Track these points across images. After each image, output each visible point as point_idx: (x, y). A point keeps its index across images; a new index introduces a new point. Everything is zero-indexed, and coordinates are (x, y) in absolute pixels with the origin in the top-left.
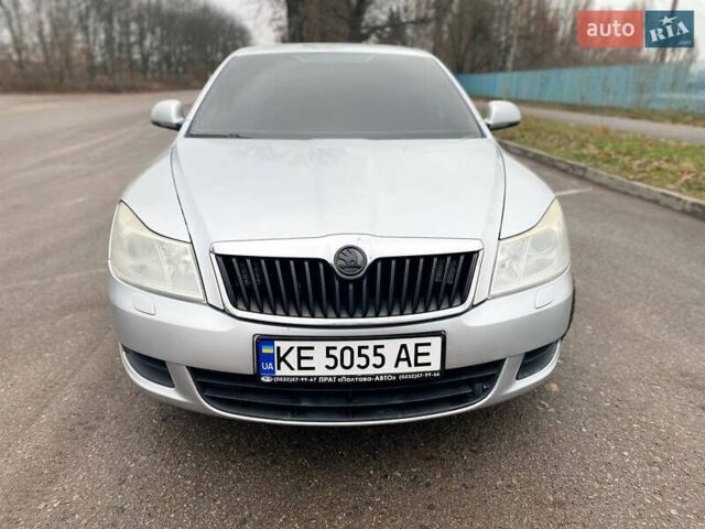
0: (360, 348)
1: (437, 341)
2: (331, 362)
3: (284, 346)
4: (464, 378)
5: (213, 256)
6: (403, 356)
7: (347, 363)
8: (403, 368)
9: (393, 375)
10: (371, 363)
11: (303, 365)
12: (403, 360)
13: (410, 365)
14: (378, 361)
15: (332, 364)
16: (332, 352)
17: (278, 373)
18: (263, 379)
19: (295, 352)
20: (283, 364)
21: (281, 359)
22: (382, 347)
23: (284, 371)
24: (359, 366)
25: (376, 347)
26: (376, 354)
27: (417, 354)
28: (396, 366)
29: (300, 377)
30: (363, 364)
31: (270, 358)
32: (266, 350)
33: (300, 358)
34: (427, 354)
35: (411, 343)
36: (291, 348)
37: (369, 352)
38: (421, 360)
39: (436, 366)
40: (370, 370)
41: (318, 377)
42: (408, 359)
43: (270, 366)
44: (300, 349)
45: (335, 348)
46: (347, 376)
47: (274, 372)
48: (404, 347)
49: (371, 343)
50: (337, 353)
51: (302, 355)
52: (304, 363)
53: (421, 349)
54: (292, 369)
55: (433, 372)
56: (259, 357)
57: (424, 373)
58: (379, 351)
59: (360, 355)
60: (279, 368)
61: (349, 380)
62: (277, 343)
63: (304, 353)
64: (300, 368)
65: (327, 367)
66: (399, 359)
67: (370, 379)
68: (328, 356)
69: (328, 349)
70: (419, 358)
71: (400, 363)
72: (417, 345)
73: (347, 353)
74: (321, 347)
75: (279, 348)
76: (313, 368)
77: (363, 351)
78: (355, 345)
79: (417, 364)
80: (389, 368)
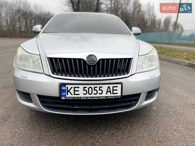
0: (95, 88)
1: (120, 86)
2: (85, 92)
3: (69, 87)
4: (128, 99)
5: (47, 58)
6: (109, 90)
7: (90, 93)
8: (109, 94)
9: (105, 97)
10: (98, 93)
11: (75, 93)
12: (109, 92)
13: (111, 94)
14: (100, 92)
15: (85, 93)
16: (85, 89)
17: (67, 96)
18: (62, 98)
19: (73, 89)
20: (69, 93)
21: (68, 91)
22: (102, 87)
23: (69, 95)
24: (94, 94)
25: (100, 87)
26: (100, 90)
27: (113, 90)
28: (106, 94)
29: (74, 97)
30: (96, 93)
31: (64, 91)
32: (63, 88)
33: (75, 91)
34: (117, 90)
35: (111, 86)
36: (72, 87)
37: (98, 89)
38: (115, 92)
39: (119, 94)
40: (98, 95)
41: (80, 97)
42: (110, 92)
43: (64, 94)
44: (75, 88)
45: (86, 87)
46: (90, 97)
47: (66, 96)
48: (109, 87)
49: (98, 86)
50: (87, 89)
51: (75, 90)
52: (76, 93)
53: (115, 88)
54: (72, 94)
55: (118, 96)
56: (61, 91)
57: (115, 96)
58: (101, 89)
59: (95, 90)
60: (67, 94)
61: (91, 98)
62: (67, 86)
63: (76, 89)
64: (75, 94)
65: (84, 94)
66: (107, 92)
67: (98, 98)
68: (84, 90)
69: (84, 88)
70: (114, 91)
71: (108, 93)
72: (113, 87)
73: (90, 89)
74: (81, 87)
75: (67, 87)
76: (79, 94)
77: (96, 89)
78: (93, 86)
79: (113, 93)
80: (104, 95)
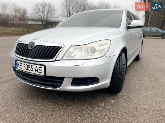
1: (43, 67)
6: (36, 69)
7: (27, 68)
8: (36, 72)
9: (35, 74)
13: (38, 72)
14: (32, 69)
16: (25, 65)
18: (16, 69)
20: (18, 66)
23: (18, 68)
25: (32, 66)
27: (39, 70)
29: (20, 70)
30: (29, 69)
34: (41, 70)
39: (43, 74)
40: (31, 71)
41: (23, 71)
42: (37, 70)
44: (20, 63)
46: (27, 72)
48: (37, 67)
49: (31, 65)
51: (21, 65)
56: (16, 64)
57: (41, 75)
62: (18, 61)
64: (20, 68)
65: (24, 69)
66: (36, 70)
72: (39, 67)
73: (27, 66)
74: (23, 64)
76: (22, 68)
77: (29, 66)
78: (28, 64)
80: (34, 72)
